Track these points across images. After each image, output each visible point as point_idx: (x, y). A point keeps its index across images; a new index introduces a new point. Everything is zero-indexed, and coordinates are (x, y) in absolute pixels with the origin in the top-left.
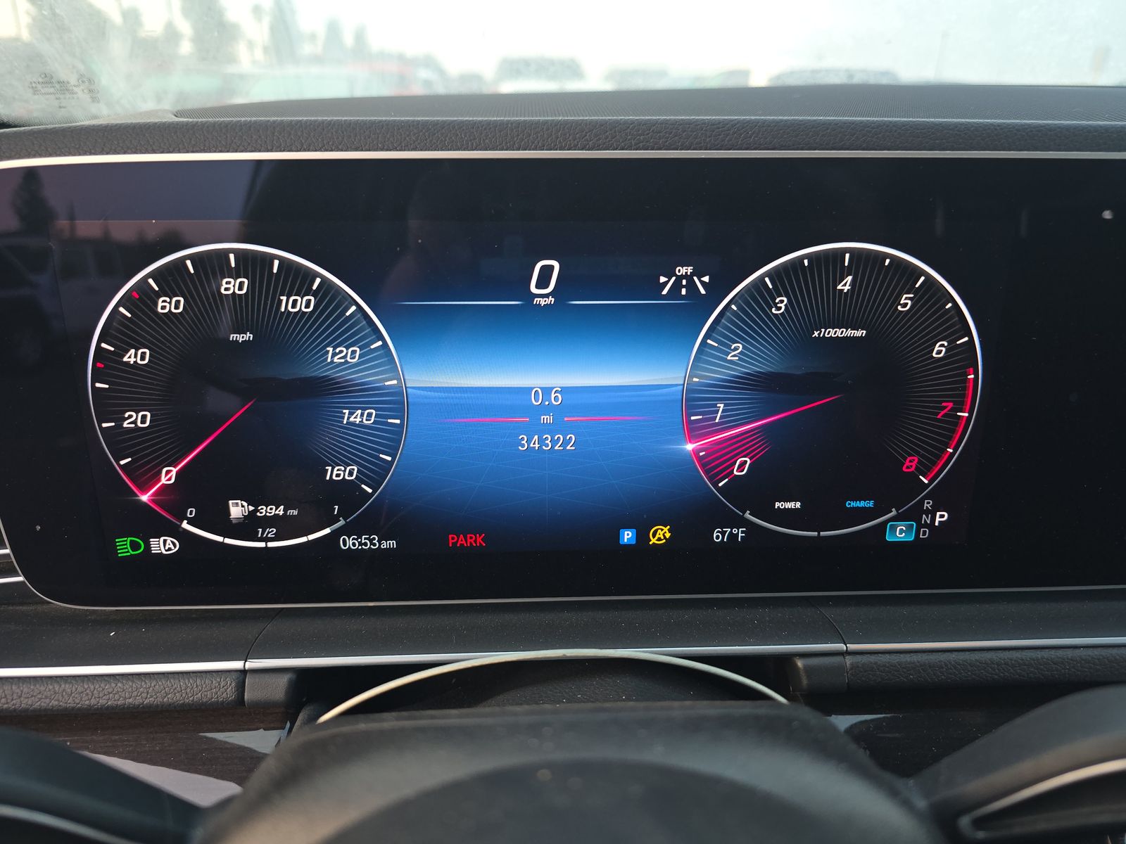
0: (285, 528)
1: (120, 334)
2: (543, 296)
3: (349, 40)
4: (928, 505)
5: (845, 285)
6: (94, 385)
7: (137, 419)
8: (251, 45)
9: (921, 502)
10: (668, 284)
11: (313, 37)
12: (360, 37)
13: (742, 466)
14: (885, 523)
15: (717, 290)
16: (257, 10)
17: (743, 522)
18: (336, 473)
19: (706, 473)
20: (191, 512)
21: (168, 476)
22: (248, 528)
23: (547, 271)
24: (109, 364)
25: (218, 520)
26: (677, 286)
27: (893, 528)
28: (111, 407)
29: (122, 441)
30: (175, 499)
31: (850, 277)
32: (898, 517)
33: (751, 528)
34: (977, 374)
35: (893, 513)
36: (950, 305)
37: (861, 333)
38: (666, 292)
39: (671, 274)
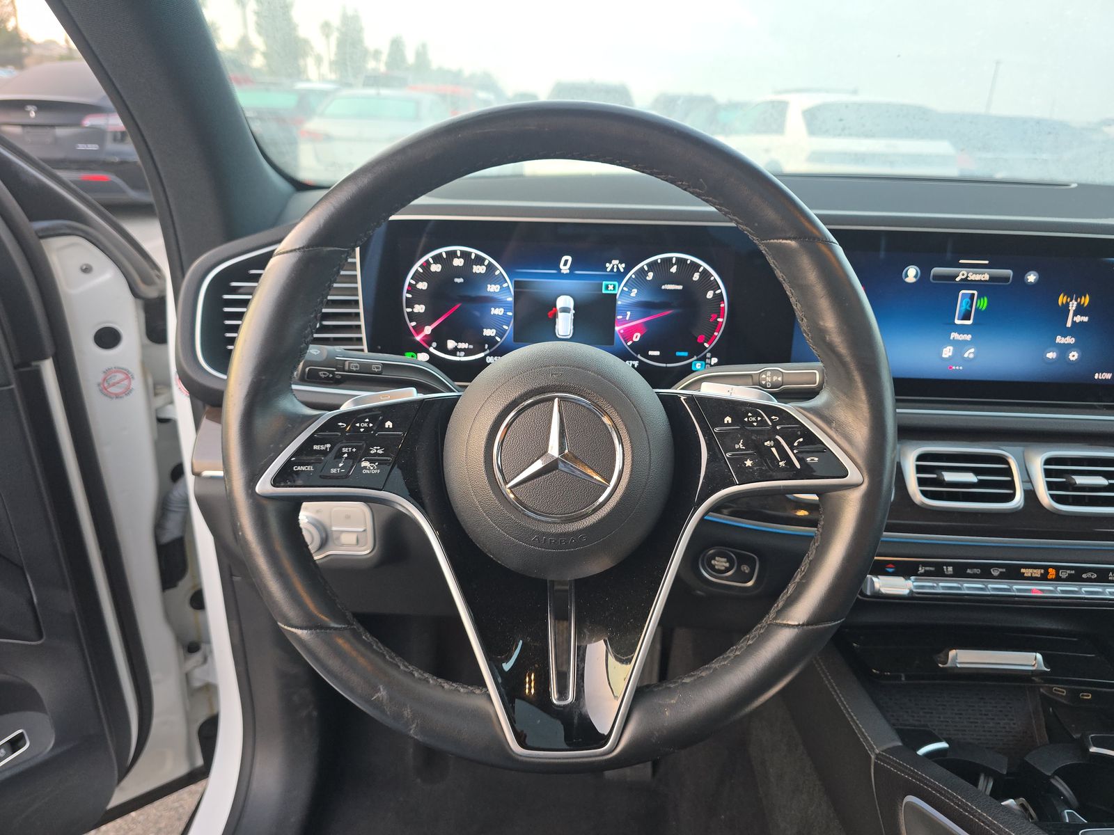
0: (468, 352)
1: (418, 277)
2: (565, 269)
3: (411, 58)
4: (709, 355)
5: (674, 269)
6: (406, 295)
7: (420, 308)
8: (319, 60)
9: (706, 355)
10: (609, 266)
11: (377, 54)
12: (421, 55)
13: (637, 337)
14: (691, 363)
15: (627, 270)
16: (326, 27)
17: (636, 359)
18: (488, 332)
19: (624, 339)
20: (434, 344)
21: (428, 330)
22: (454, 352)
23: (566, 261)
24: (412, 288)
25: (442, 348)
26: (613, 268)
27: (695, 365)
28: (410, 303)
29: (412, 316)
30: (429, 340)
31: (675, 267)
32: (698, 360)
33: (641, 362)
34: (725, 305)
35: (695, 358)
36: (712, 279)
37: (680, 287)
38: (608, 270)
39: (610, 263)
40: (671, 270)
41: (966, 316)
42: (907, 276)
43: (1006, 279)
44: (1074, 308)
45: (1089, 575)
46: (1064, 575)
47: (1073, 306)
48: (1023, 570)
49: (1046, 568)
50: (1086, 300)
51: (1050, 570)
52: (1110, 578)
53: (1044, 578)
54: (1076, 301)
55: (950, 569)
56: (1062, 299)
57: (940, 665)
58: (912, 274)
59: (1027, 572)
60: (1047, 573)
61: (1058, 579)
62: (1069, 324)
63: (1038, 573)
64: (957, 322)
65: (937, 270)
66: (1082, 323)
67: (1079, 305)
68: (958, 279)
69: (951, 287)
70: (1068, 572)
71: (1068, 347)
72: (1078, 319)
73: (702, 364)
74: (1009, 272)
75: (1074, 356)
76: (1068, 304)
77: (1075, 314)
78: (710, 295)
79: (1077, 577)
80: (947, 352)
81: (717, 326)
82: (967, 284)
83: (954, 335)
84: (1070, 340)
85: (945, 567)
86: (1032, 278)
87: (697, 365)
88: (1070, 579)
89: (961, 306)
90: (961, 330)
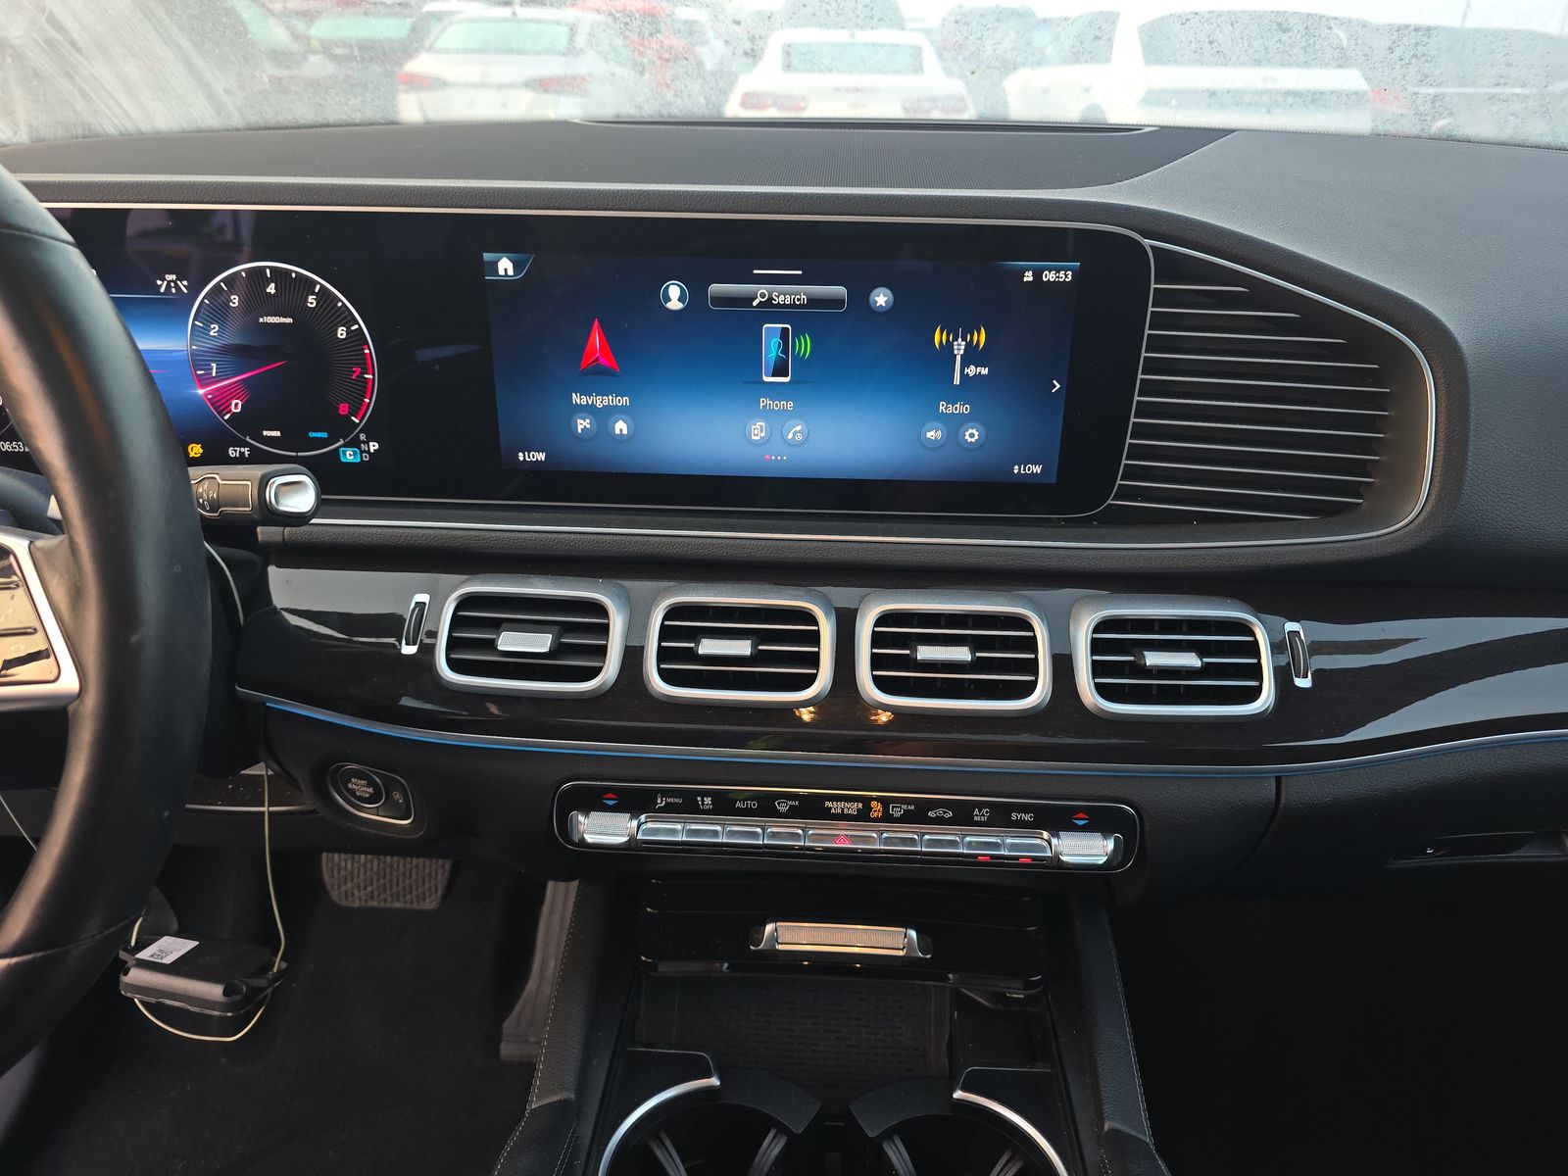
4: (363, 437)
5: (271, 289)
9: (358, 435)
10: (162, 284)
13: (236, 406)
14: (337, 449)
15: (195, 291)
17: (246, 444)
19: (215, 409)
26: (168, 286)
27: (344, 453)
31: (273, 285)
32: (345, 445)
33: (252, 448)
34: (370, 349)
35: (342, 442)
36: (340, 304)
37: (289, 320)
38: (162, 290)
39: (163, 279)
40: (268, 290)
41: (780, 370)
42: (669, 299)
43: (837, 302)
44: (962, 352)
45: (940, 812)
46: (897, 812)
47: (960, 348)
48: (829, 804)
49: (866, 801)
50: (981, 338)
51: (874, 804)
52: (976, 818)
53: (863, 816)
54: (964, 339)
55: (708, 800)
56: (939, 337)
57: (752, 948)
58: (674, 296)
59: (836, 807)
60: (867, 808)
61: (887, 818)
62: (957, 380)
63: (853, 808)
64: (766, 379)
65: (716, 288)
66: (978, 376)
67: (969, 345)
68: (755, 303)
69: (747, 318)
70: (904, 807)
71: (962, 420)
72: (971, 370)
73: (355, 452)
74: (839, 291)
75: (972, 435)
76: (950, 345)
77: (965, 364)
78: (341, 333)
79: (918, 815)
80: (758, 430)
81: (364, 387)
82: (771, 310)
83: (764, 402)
84: (962, 408)
85: (699, 798)
86: (881, 298)
87: (348, 453)
88: (907, 818)
89: (771, 349)
90: (775, 391)
